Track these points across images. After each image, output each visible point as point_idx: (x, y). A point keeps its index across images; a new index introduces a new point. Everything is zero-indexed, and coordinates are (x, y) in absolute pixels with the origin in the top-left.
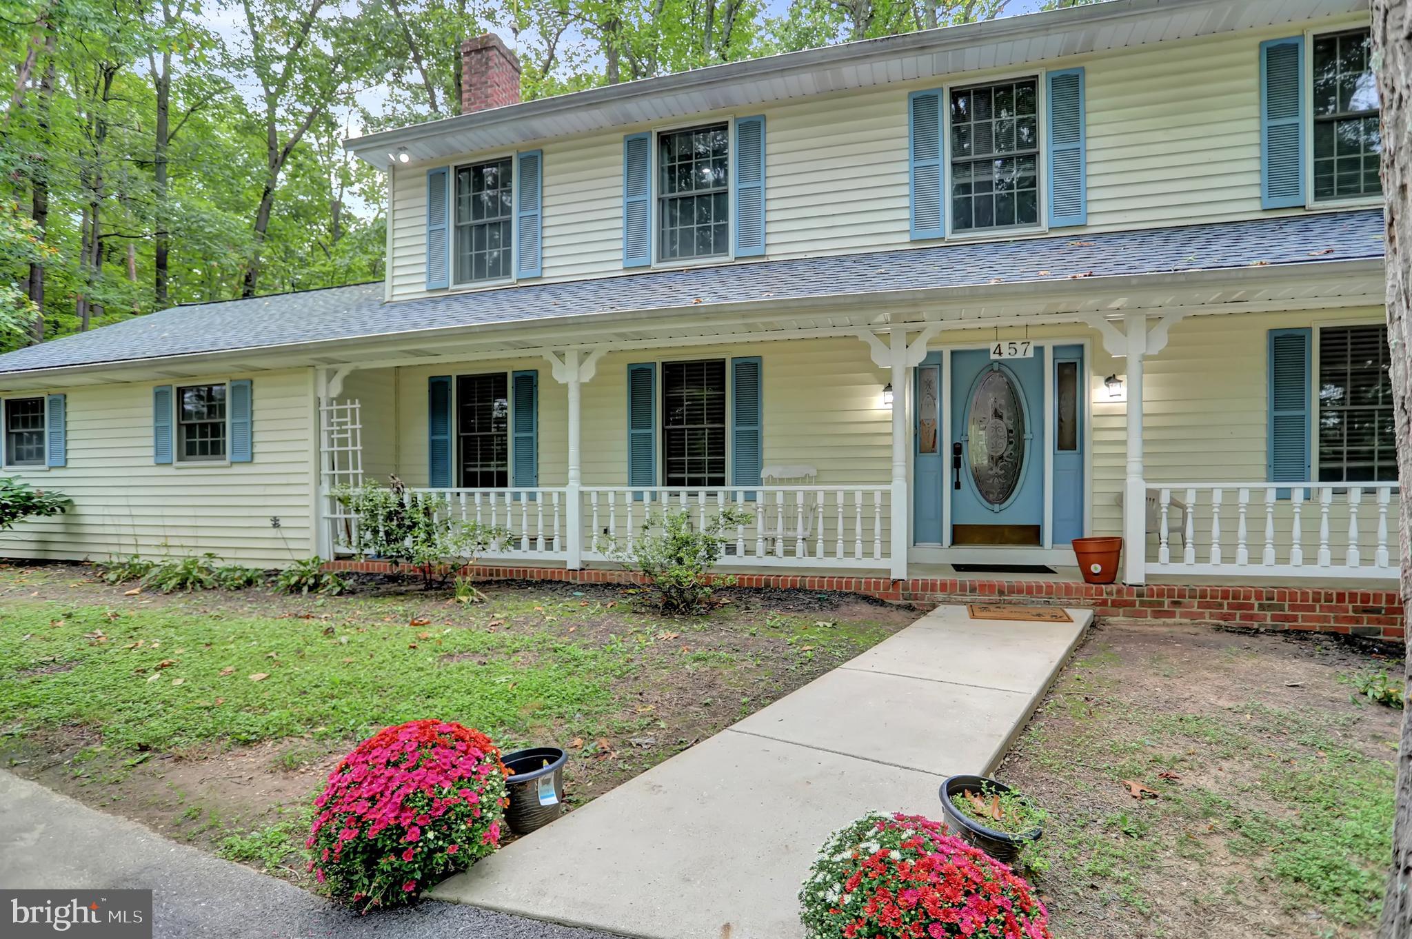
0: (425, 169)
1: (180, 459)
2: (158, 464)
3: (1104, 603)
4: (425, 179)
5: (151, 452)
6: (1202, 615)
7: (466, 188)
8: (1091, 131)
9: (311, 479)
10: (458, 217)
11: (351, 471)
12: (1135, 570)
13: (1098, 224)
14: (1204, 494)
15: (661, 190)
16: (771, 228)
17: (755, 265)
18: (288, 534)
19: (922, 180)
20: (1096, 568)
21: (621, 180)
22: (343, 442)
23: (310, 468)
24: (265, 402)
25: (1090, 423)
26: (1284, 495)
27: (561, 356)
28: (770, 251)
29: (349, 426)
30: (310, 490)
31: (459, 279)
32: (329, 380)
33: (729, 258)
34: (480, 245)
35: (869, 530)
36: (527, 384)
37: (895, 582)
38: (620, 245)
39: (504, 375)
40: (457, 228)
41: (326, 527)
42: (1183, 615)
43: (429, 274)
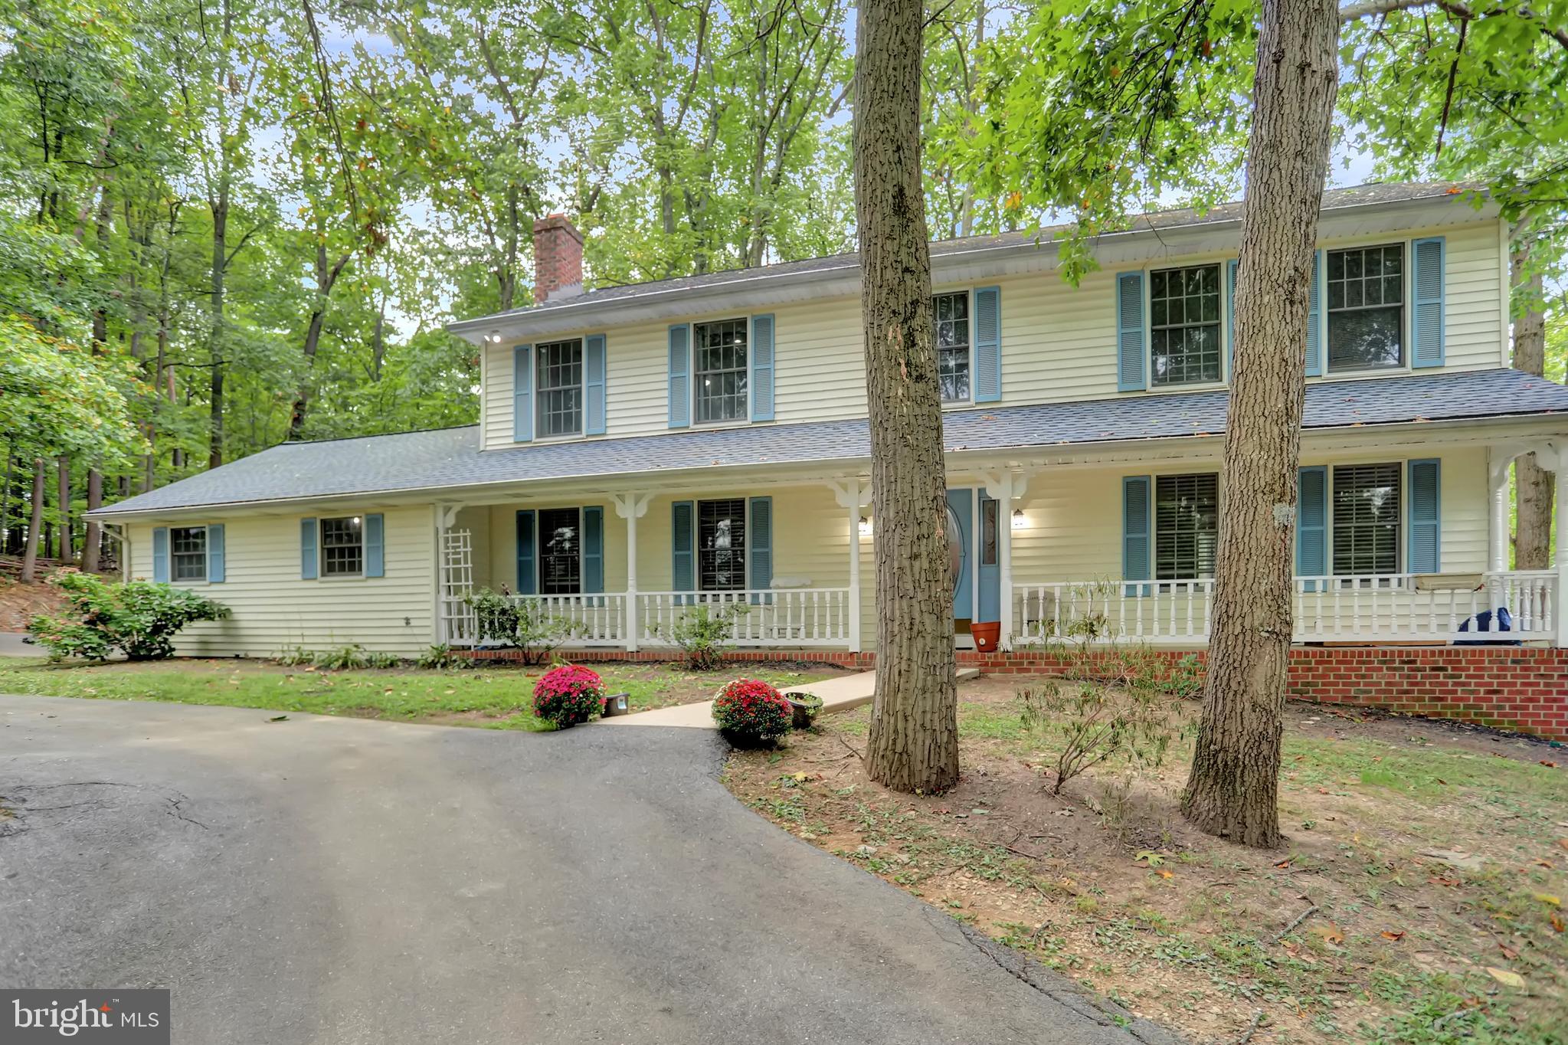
0: (512, 346)
1: (323, 575)
2: (305, 579)
3: (986, 664)
4: (512, 354)
5: (299, 570)
6: (1047, 671)
7: (544, 360)
8: (1004, 333)
9: (432, 589)
10: (539, 384)
11: (463, 583)
13: (1010, 400)
15: (697, 368)
16: (779, 399)
17: (767, 428)
18: (416, 631)
20: (985, 641)
21: (666, 360)
22: (457, 561)
23: (432, 581)
24: (393, 531)
26: (1131, 589)
27: (621, 498)
28: (776, 417)
29: (462, 549)
30: (431, 597)
31: (540, 434)
32: (445, 514)
33: (748, 422)
34: (557, 407)
35: (834, 616)
36: (595, 516)
37: (852, 654)
38: (666, 410)
39: (577, 510)
40: (539, 393)
41: (444, 626)
42: (1036, 671)
43: (516, 429)
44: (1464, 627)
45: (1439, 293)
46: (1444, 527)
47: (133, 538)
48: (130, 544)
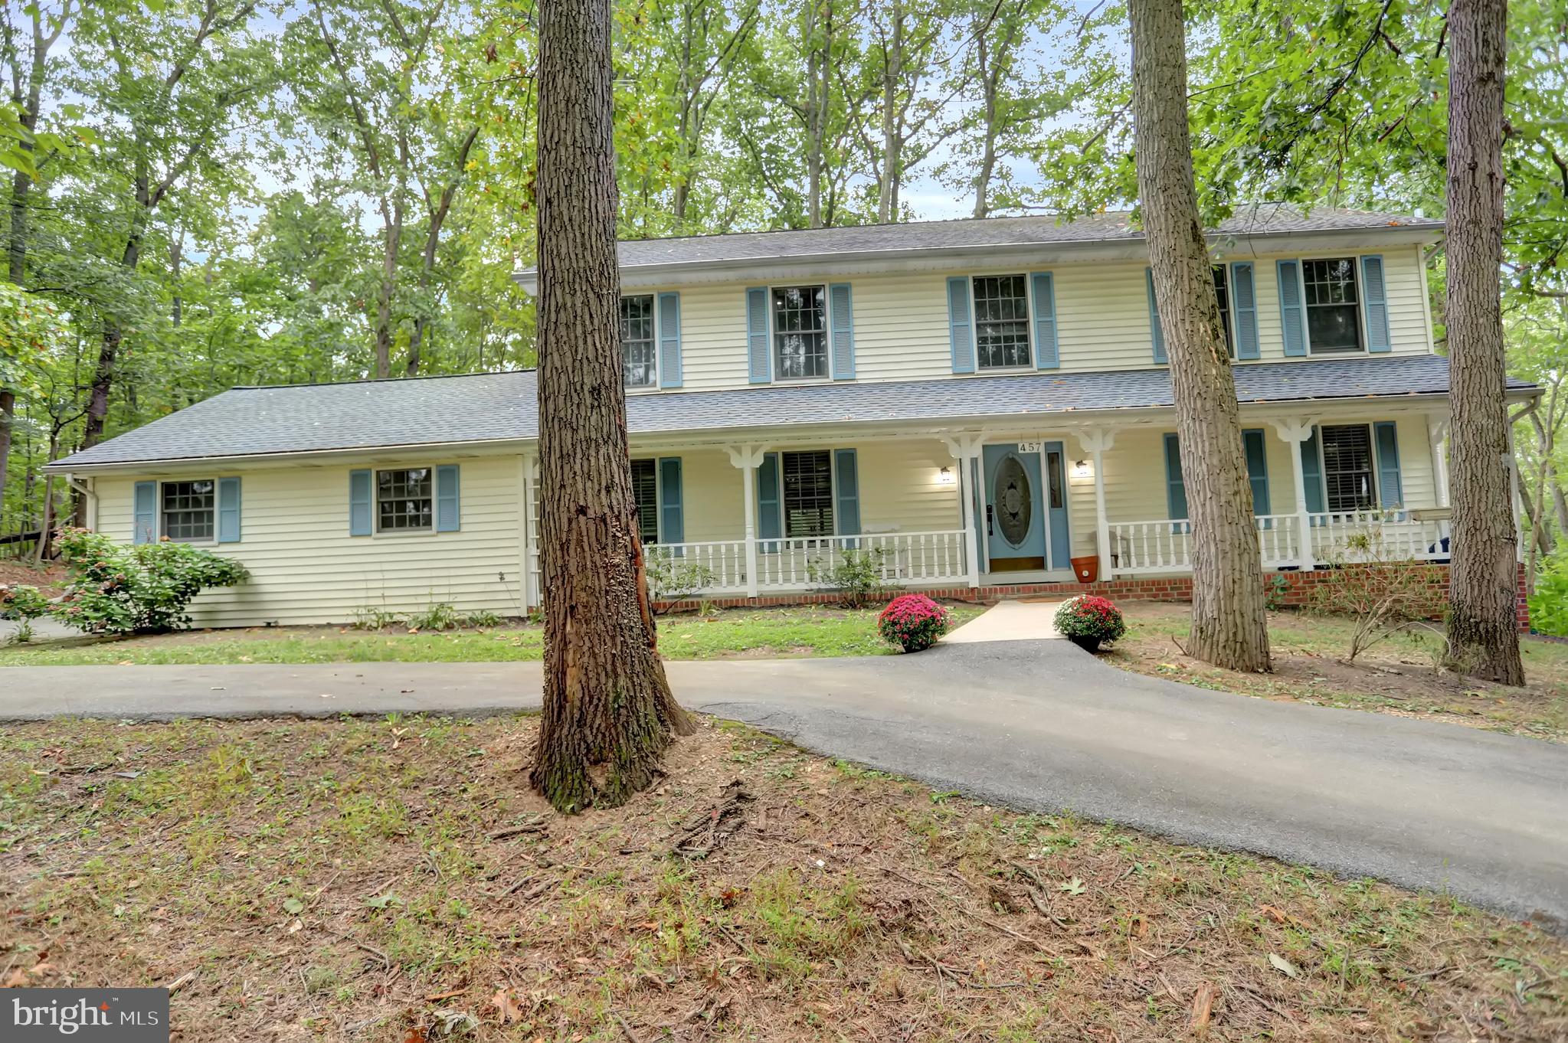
1: (378, 531)
2: (353, 536)
5: (347, 526)
8: (1058, 310)
9: (521, 542)
12: (1107, 573)
13: (1066, 367)
14: (1138, 529)
15: (775, 329)
16: (858, 360)
17: (848, 386)
18: (510, 587)
19: (957, 334)
20: (1086, 573)
21: (745, 320)
23: (519, 534)
24: (469, 483)
25: (1069, 490)
26: (1177, 526)
27: (739, 451)
28: (858, 376)
30: (521, 551)
33: (830, 380)
35: (954, 557)
36: (672, 467)
37: (973, 589)
38: (745, 366)
42: (1134, 596)
44: (1432, 550)
45: (1382, 297)
46: (1403, 474)
47: (100, 494)
48: (98, 500)
